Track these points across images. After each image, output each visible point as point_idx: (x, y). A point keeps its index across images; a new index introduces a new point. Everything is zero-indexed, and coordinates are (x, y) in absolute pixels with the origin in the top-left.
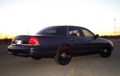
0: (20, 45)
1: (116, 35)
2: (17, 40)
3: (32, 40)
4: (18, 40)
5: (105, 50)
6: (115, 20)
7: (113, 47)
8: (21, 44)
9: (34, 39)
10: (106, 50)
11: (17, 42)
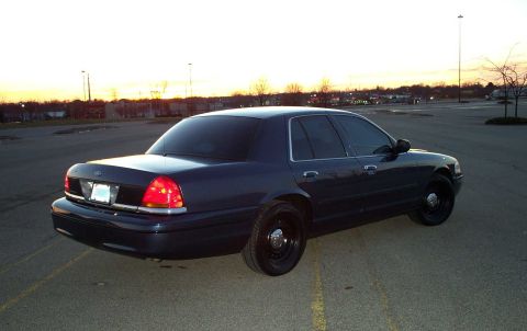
0: (104, 203)
1: (462, 82)
2: (90, 184)
3: (159, 189)
4: (96, 182)
5: (431, 197)
6: (461, 17)
7: (459, 174)
8: (110, 204)
9: (167, 188)
10: (434, 195)
11: (91, 190)
